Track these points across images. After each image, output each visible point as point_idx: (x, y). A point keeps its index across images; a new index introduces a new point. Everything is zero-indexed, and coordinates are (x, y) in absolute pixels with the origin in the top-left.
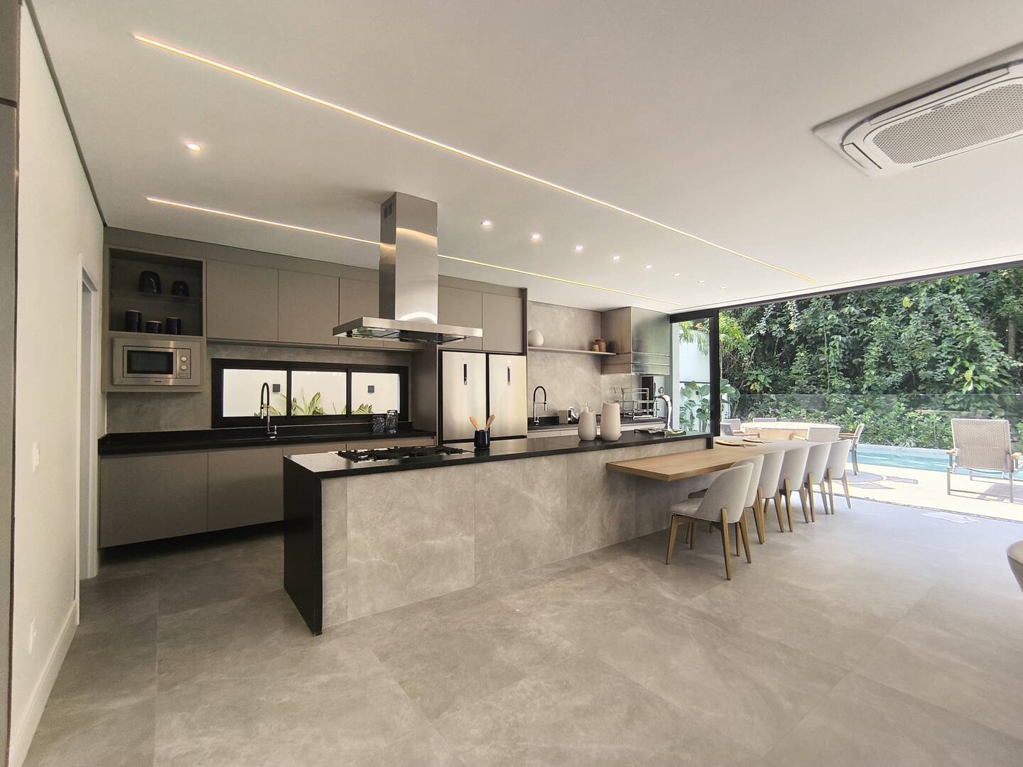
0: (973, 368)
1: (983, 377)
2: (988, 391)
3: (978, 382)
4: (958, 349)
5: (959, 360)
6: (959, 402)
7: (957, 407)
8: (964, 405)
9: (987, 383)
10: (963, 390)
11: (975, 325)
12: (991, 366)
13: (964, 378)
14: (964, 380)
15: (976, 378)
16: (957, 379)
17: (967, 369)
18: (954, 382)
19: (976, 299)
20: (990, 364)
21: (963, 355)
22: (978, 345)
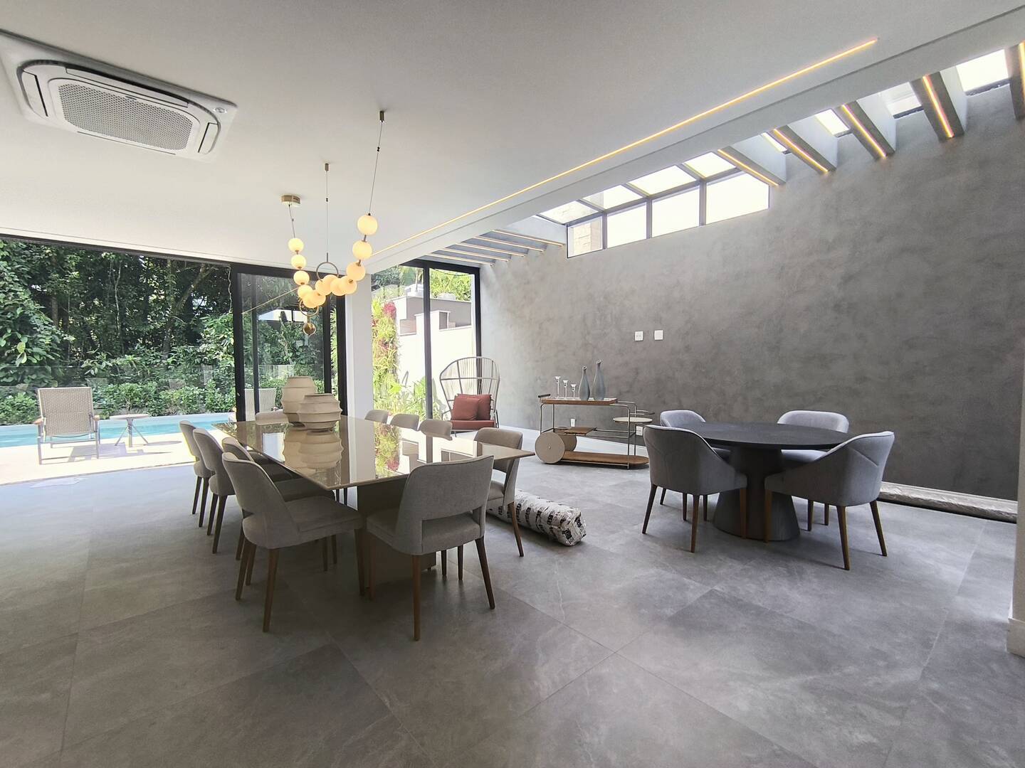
0: (25, 340)
1: (36, 350)
2: (40, 363)
3: (32, 355)
4: (9, 319)
5: (9, 331)
6: (12, 375)
7: (10, 380)
8: (18, 378)
9: (41, 356)
10: (16, 362)
11: (26, 297)
12: (44, 338)
13: (16, 350)
14: (17, 352)
15: (29, 350)
16: (9, 351)
17: (19, 341)
18: (6, 355)
19: (23, 270)
20: (44, 337)
21: (13, 326)
22: (29, 317)
